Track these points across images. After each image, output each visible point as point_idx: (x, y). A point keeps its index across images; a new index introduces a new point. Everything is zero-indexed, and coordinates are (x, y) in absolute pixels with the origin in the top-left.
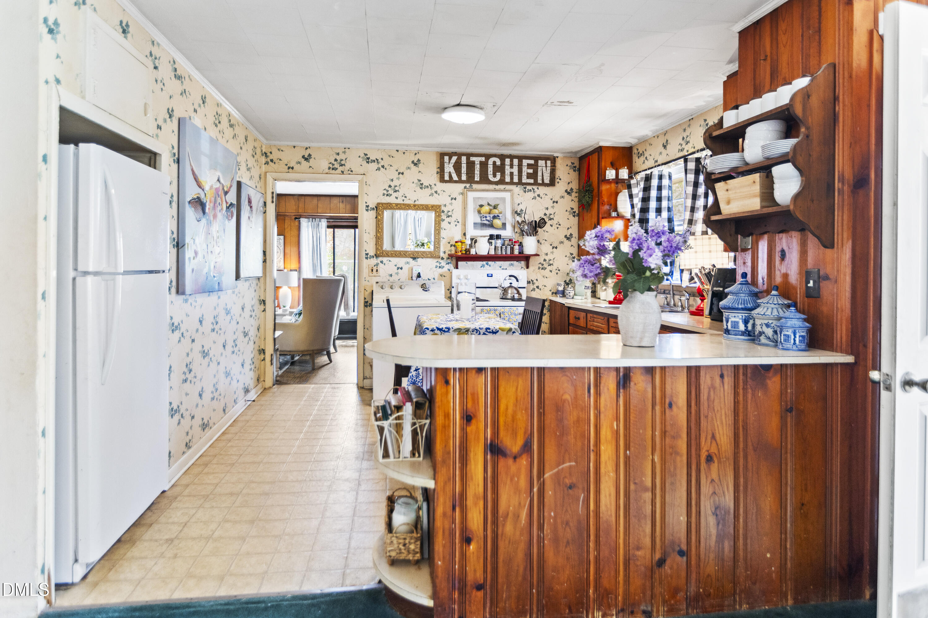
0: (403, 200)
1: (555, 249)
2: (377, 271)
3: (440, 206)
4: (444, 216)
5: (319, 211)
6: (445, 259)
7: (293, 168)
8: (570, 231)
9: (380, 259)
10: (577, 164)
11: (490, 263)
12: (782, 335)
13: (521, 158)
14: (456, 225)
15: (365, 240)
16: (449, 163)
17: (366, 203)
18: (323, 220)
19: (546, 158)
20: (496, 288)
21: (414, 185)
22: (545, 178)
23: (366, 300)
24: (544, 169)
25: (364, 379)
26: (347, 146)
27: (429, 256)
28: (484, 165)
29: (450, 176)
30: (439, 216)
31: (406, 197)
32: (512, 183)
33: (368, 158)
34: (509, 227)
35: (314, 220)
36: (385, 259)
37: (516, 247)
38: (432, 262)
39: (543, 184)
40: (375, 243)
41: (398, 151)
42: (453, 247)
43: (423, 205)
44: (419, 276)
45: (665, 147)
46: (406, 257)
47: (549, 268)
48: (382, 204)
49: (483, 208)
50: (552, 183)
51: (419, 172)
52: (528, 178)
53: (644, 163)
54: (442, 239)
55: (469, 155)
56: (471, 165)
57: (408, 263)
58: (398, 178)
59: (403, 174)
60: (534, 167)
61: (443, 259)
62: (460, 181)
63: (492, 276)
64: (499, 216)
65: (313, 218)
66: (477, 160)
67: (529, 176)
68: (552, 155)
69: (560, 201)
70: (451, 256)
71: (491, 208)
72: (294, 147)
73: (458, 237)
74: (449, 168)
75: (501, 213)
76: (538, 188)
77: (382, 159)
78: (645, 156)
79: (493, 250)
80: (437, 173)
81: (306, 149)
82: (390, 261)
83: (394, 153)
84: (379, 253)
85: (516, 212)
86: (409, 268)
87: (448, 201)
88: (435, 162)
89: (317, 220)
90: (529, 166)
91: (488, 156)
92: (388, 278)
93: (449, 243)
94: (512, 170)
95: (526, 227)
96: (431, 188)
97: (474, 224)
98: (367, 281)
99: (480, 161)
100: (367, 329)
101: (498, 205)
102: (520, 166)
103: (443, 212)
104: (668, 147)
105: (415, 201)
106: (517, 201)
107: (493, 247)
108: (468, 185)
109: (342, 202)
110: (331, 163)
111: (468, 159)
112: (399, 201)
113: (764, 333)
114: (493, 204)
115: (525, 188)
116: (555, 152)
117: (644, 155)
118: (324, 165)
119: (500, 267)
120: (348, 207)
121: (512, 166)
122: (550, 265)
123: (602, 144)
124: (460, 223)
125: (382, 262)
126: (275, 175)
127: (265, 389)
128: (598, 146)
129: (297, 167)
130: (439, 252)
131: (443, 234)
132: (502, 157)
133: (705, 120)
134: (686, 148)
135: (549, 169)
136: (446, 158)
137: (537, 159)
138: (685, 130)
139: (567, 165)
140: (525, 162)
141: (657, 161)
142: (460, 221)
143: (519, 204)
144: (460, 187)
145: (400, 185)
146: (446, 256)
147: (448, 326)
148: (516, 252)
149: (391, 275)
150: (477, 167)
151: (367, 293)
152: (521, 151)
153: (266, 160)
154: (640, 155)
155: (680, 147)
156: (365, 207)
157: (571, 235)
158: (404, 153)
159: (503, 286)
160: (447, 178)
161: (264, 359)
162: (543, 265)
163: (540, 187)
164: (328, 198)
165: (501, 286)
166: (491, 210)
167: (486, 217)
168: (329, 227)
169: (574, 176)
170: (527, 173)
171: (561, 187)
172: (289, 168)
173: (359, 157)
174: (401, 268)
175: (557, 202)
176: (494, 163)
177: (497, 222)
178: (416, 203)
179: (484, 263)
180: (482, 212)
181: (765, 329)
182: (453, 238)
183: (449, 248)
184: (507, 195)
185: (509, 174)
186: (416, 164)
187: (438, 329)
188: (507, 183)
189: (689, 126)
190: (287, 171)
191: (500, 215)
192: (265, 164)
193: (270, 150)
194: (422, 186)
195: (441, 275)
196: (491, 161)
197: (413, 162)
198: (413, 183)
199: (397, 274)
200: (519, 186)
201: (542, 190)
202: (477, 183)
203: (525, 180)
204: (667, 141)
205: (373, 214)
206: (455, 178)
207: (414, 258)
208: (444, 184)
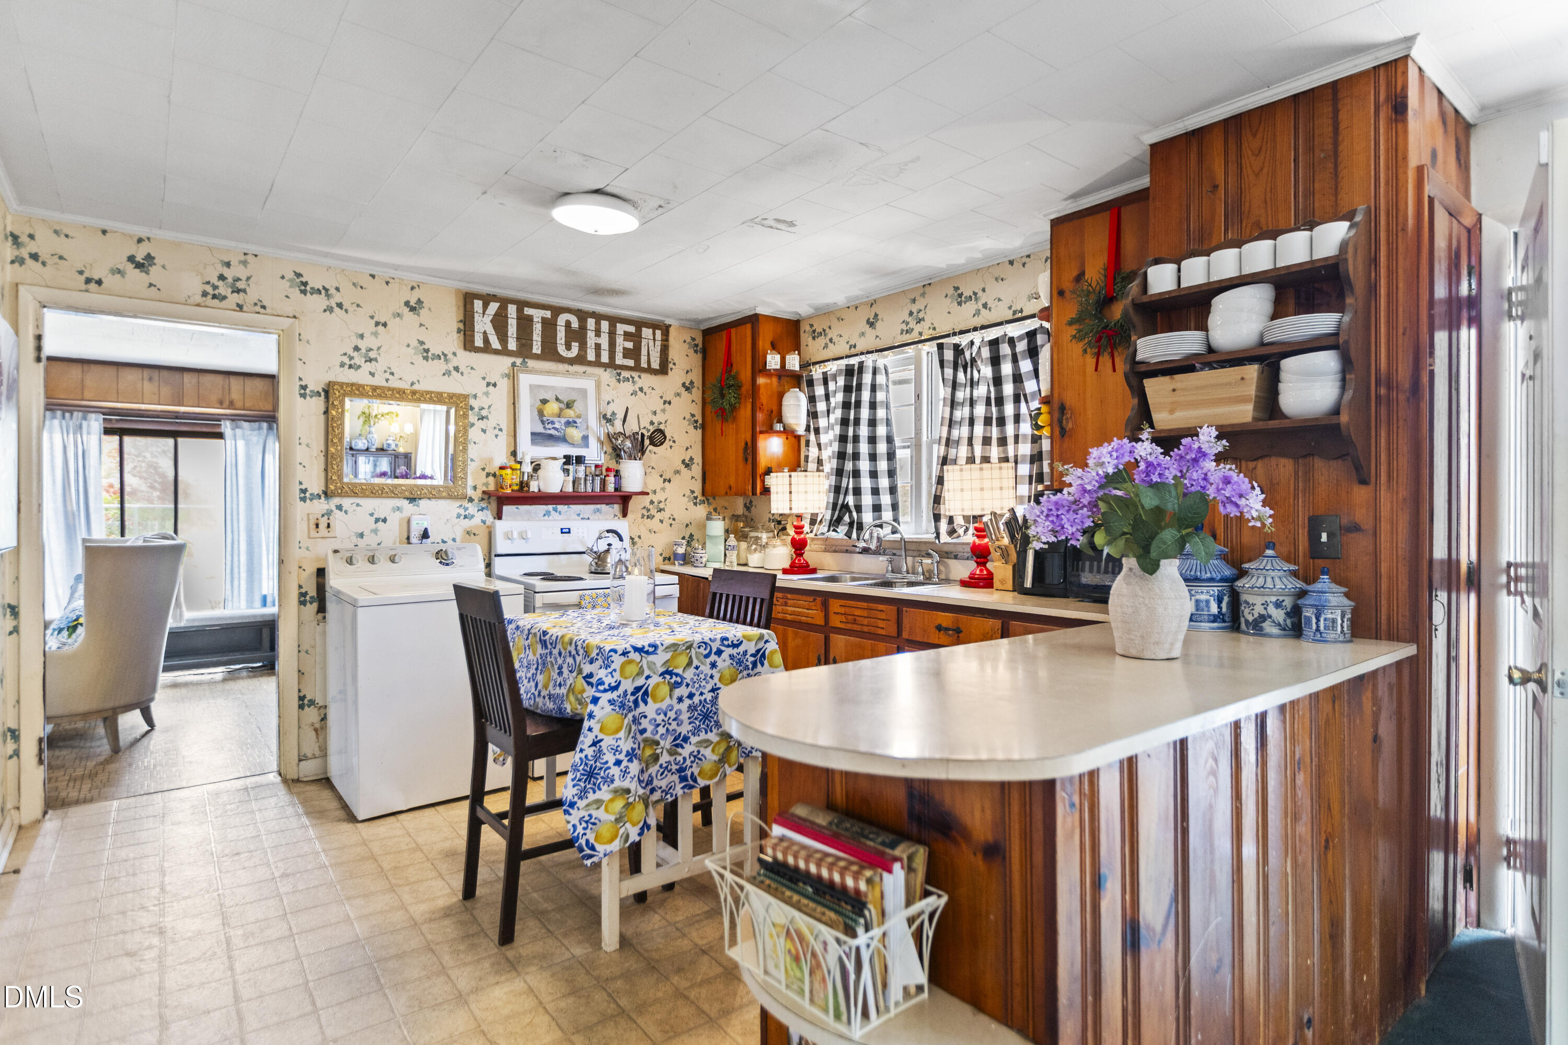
0: (387, 380)
1: (667, 483)
2: (329, 526)
3: (466, 397)
4: (472, 418)
5: (87, 394)
6: (476, 501)
7: (99, 282)
8: (690, 453)
9: (336, 501)
10: (699, 341)
11: (560, 507)
12: (1322, 619)
13: (614, 321)
14: (497, 436)
15: (299, 460)
16: (484, 313)
17: (300, 379)
18: (93, 416)
19: (654, 326)
20: (584, 553)
21: (410, 351)
22: (652, 360)
23: (303, 591)
24: (651, 343)
25: (300, 760)
26: (252, 248)
27: (444, 494)
28: (549, 326)
29: (486, 340)
30: (465, 416)
31: (392, 374)
32: (597, 363)
33: (305, 284)
34: (593, 442)
35: (67, 415)
36: (346, 502)
37: (611, 479)
38: (449, 508)
39: (650, 370)
40: (323, 467)
41: (373, 276)
42: (491, 479)
43: (431, 392)
44: (425, 535)
45: (871, 324)
46: (396, 496)
47: (658, 516)
48: (341, 385)
49: (547, 405)
50: (663, 370)
51: (421, 325)
52: (625, 357)
53: (826, 346)
54: (469, 462)
55: (521, 304)
56: (525, 323)
57: (398, 509)
58: (375, 334)
59: (385, 325)
60: (635, 338)
61: (471, 500)
62: (505, 352)
63: (569, 532)
64: (575, 422)
65: (64, 412)
66: (537, 315)
67: (627, 354)
68: (663, 322)
69: (675, 401)
70: (487, 495)
71: (562, 406)
72: (104, 232)
73: (501, 458)
74: (483, 324)
75: (579, 417)
76: (640, 377)
77: (337, 289)
78: (829, 337)
79: (571, 485)
80: (459, 331)
81: (140, 241)
82: (358, 505)
83: (365, 281)
84: (332, 487)
85: (605, 416)
86: (401, 520)
87: (481, 387)
88: (454, 309)
89: (78, 415)
90: (627, 335)
91: (557, 311)
92: (355, 540)
93: (483, 469)
94: (599, 341)
95: (628, 444)
96: (446, 360)
97: (533, 434)
98: (303, 549)
99: (542, 318)
100: (307, 652)
101: (574, 401)
102: (612, 334)
103: (472, 408)
104: (879, 325)
105: (412, 384)
106: (606, 397)
107: (571, 478)
108: (519, 361)
109: (150, 379)
110: (208, 283)
111: (520, 311)
112: (379, 381)
113: (1270, 617)
114: (565, 398)
115: (619, 374)
116: (668, 317)
117: (825, 335)
118: (193, 286)
119: (579, 515)
120: (166, 391)
121: (598, 333)
122: (660, 510)
123: (761, 310)
124: (505, 431)
125: (339, 508)
126: (44, 294)
127: (20, 827)
128: (752, 313)
129: (110, 281)
130: (465, 487)
131: (473, 451)
132: (582, 316)
133: (956, 289)
134: (917, 328)
135: (658, 343)
136: (478, 304)
137: (640, 324)
138: (914, 301)
139: (685, 342)
140: (621, 328)
141: (855, 346)
142: (504, 428)
143: (609, 403)
144: (505, 362)
145: (379, 348)
146: (476, 495)
147: (652, 641)
148: (611, 488)
149: (361, 535)
150: (537, 328)
151: (305, 575)
152: (616, 307)
153: (16, 253)
154: (815, 335)
155: (904, 327)
156: (298, 388)
157: (691, 459)
158: (387, 283)
159: (595, 549)
160: (479, 342)
161: (17, 753)
162: (648, 510)
163: (644, 375)
164: (111, 371)
165: (591, 550)
166: (561, 410)
167: (553, 423)
168: (108, 431)
169: (696, 359)
170: (624, 349)
171: (676, 377)
172: (88, 281)
173: (283, 277)
174: (385, 520)
175: (670, 403)
176: (568, 324)
177: (574, 434)
178: (416, 387)
179: (550, 507)
180: (545, 413)
181: (1272, 610)
182: (490, 460)
183: (484, 480)
184: (588, 384)
185: (593, 346)
186: (414, 308)
187: (636, 649)
188: (590, 364)
189: (923, 295)
190: (84, 287)
191: (578, 421)
192: (12, 262)
193: (28, 231)
194: (426, 354)
195: (468, 533)
196: (562, 319)
197: (407, 304)
198: (408, 346)
199: (375, 531)
200: (609, 370)
201: (646, 380)
202: (537, 357)
203: (619, 360)
204: (876, 315)
205: (318, 404)
206: (495, 344)
207: (412, 500)
208: (473, 353)
